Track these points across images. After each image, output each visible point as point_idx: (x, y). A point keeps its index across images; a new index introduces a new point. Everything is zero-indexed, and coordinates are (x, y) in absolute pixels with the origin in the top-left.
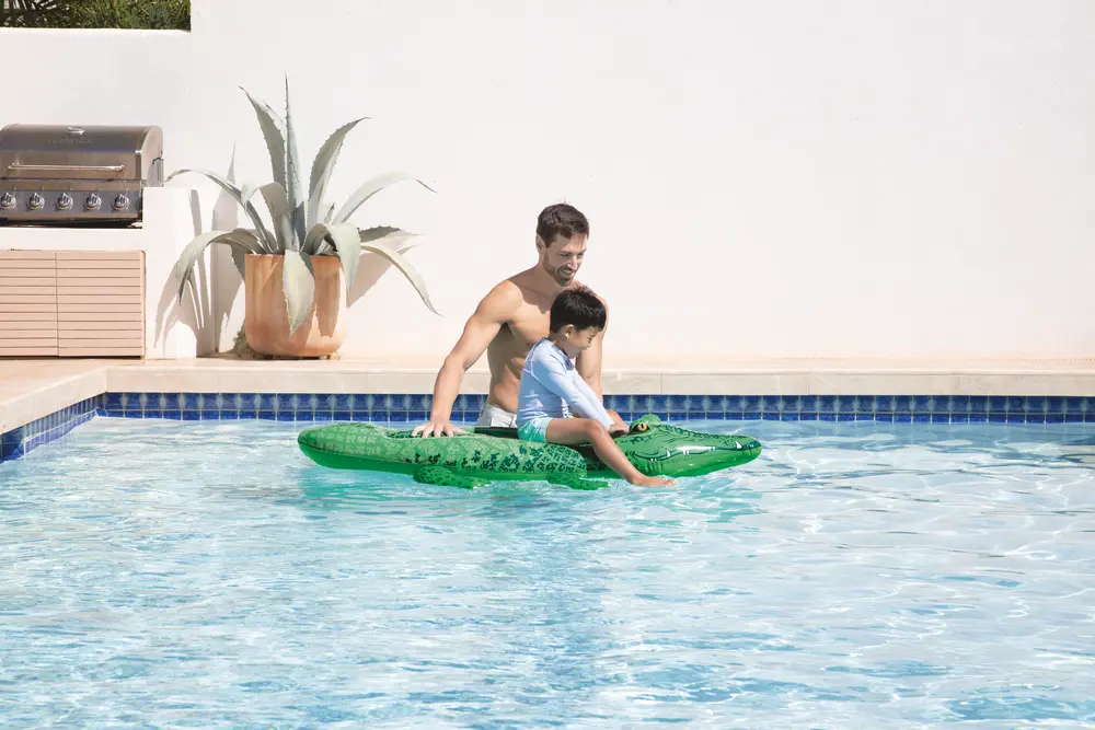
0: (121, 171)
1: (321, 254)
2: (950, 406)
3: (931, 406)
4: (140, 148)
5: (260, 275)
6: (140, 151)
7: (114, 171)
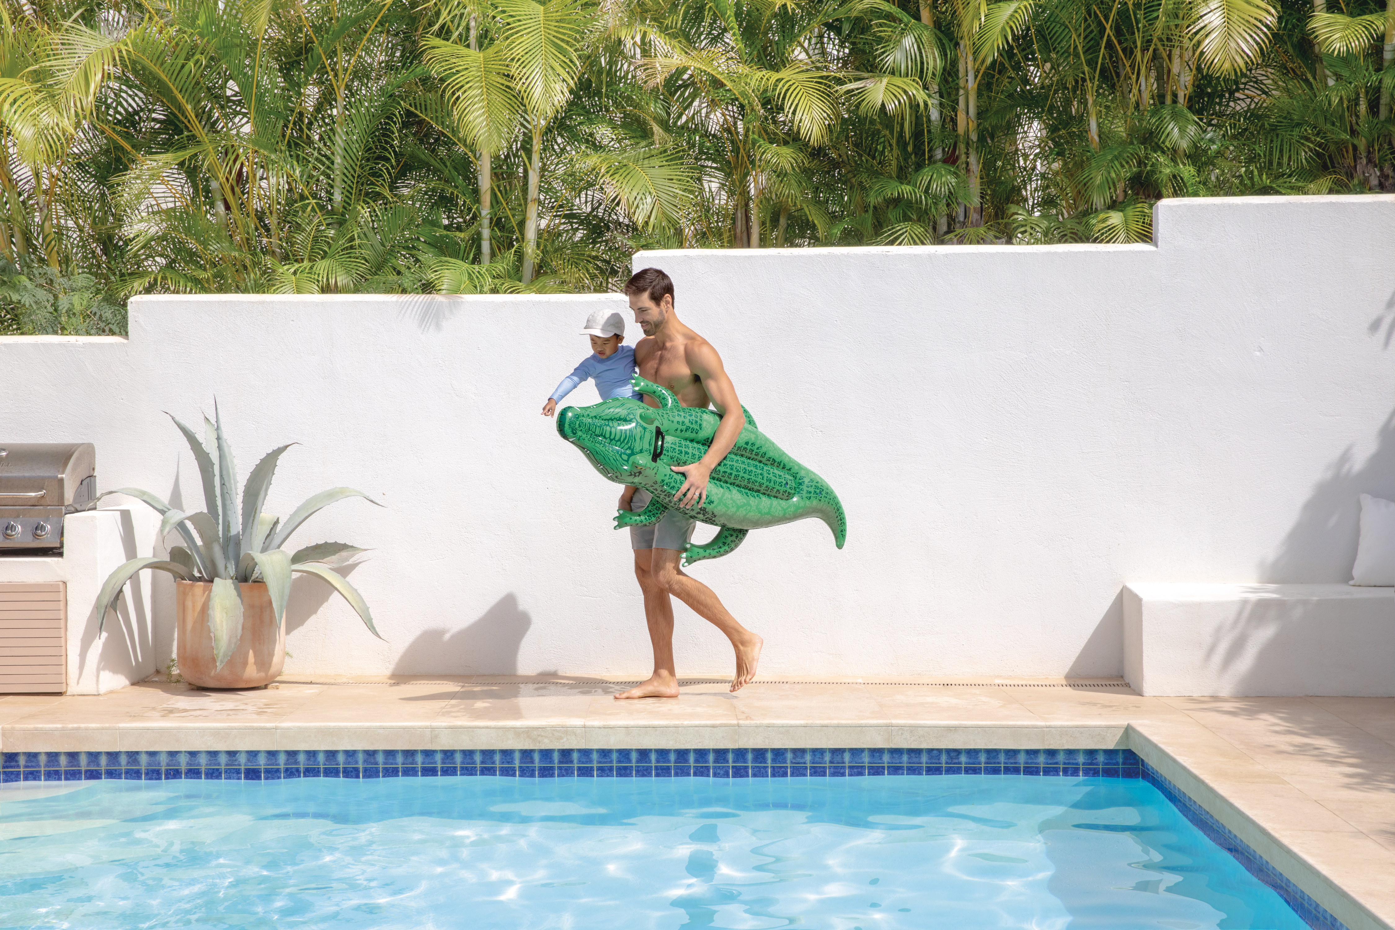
0: (43, 497)
1: (255, 582)
2: (886, 758)
3: (866, 759)
4: (63, 473)
5: (189, 604)
6: (64, 476)
7: (35, 497)
